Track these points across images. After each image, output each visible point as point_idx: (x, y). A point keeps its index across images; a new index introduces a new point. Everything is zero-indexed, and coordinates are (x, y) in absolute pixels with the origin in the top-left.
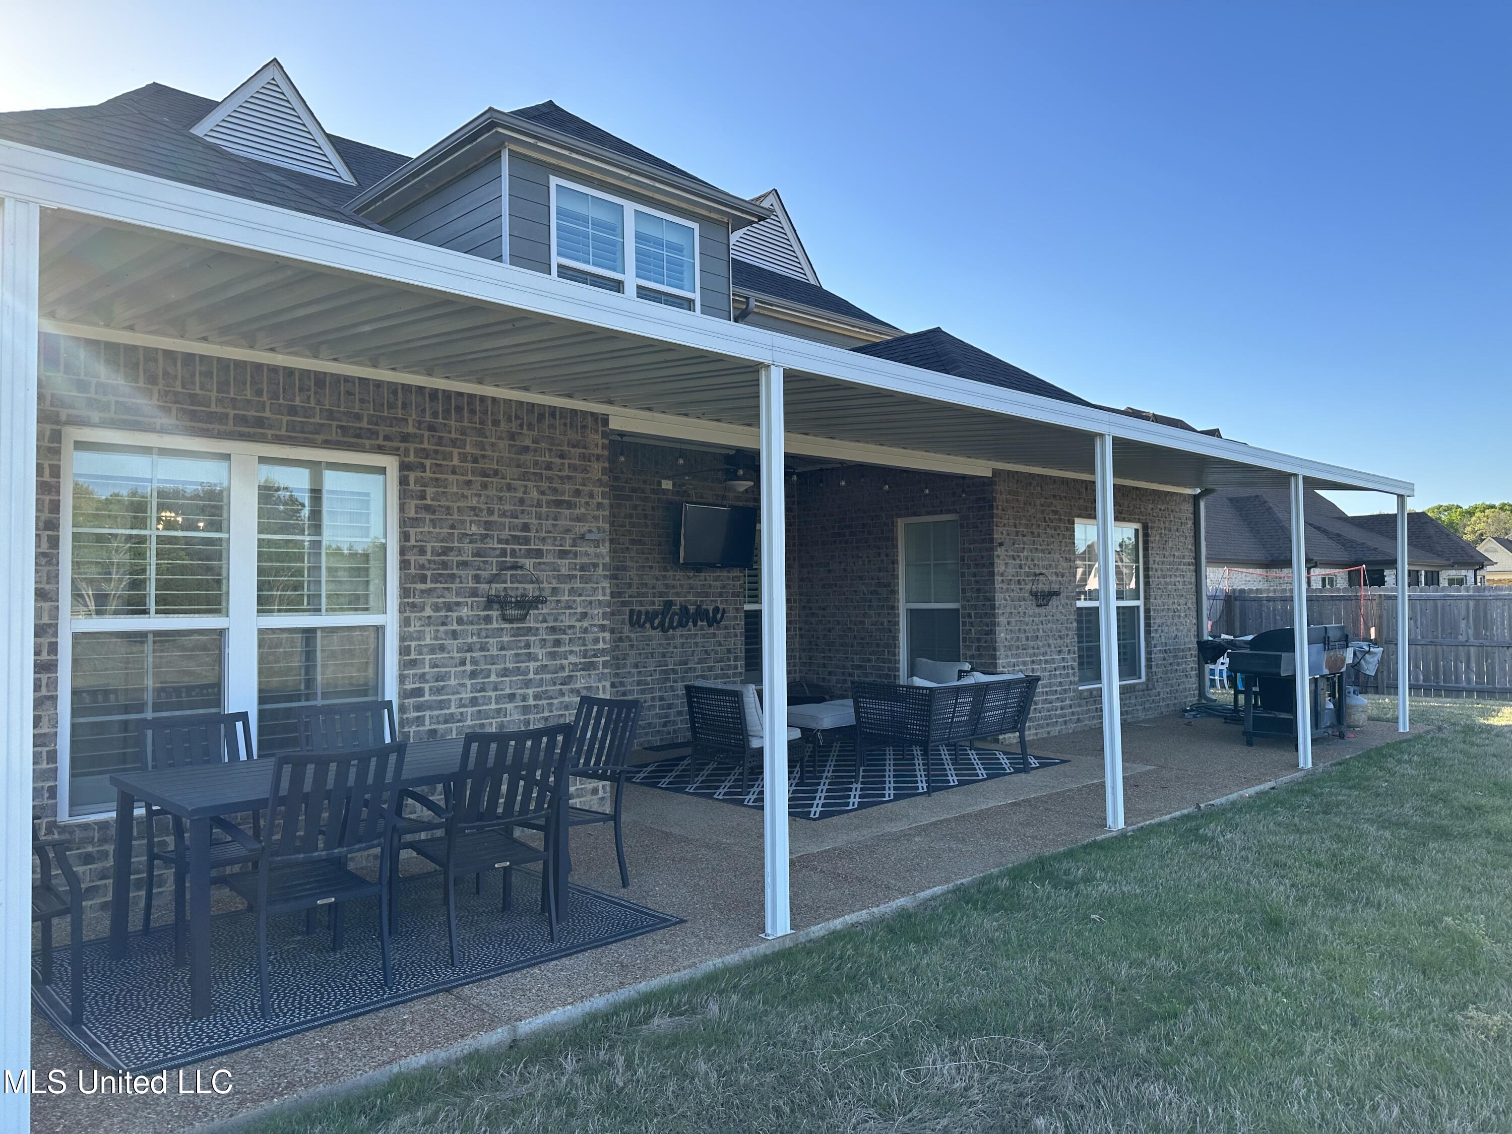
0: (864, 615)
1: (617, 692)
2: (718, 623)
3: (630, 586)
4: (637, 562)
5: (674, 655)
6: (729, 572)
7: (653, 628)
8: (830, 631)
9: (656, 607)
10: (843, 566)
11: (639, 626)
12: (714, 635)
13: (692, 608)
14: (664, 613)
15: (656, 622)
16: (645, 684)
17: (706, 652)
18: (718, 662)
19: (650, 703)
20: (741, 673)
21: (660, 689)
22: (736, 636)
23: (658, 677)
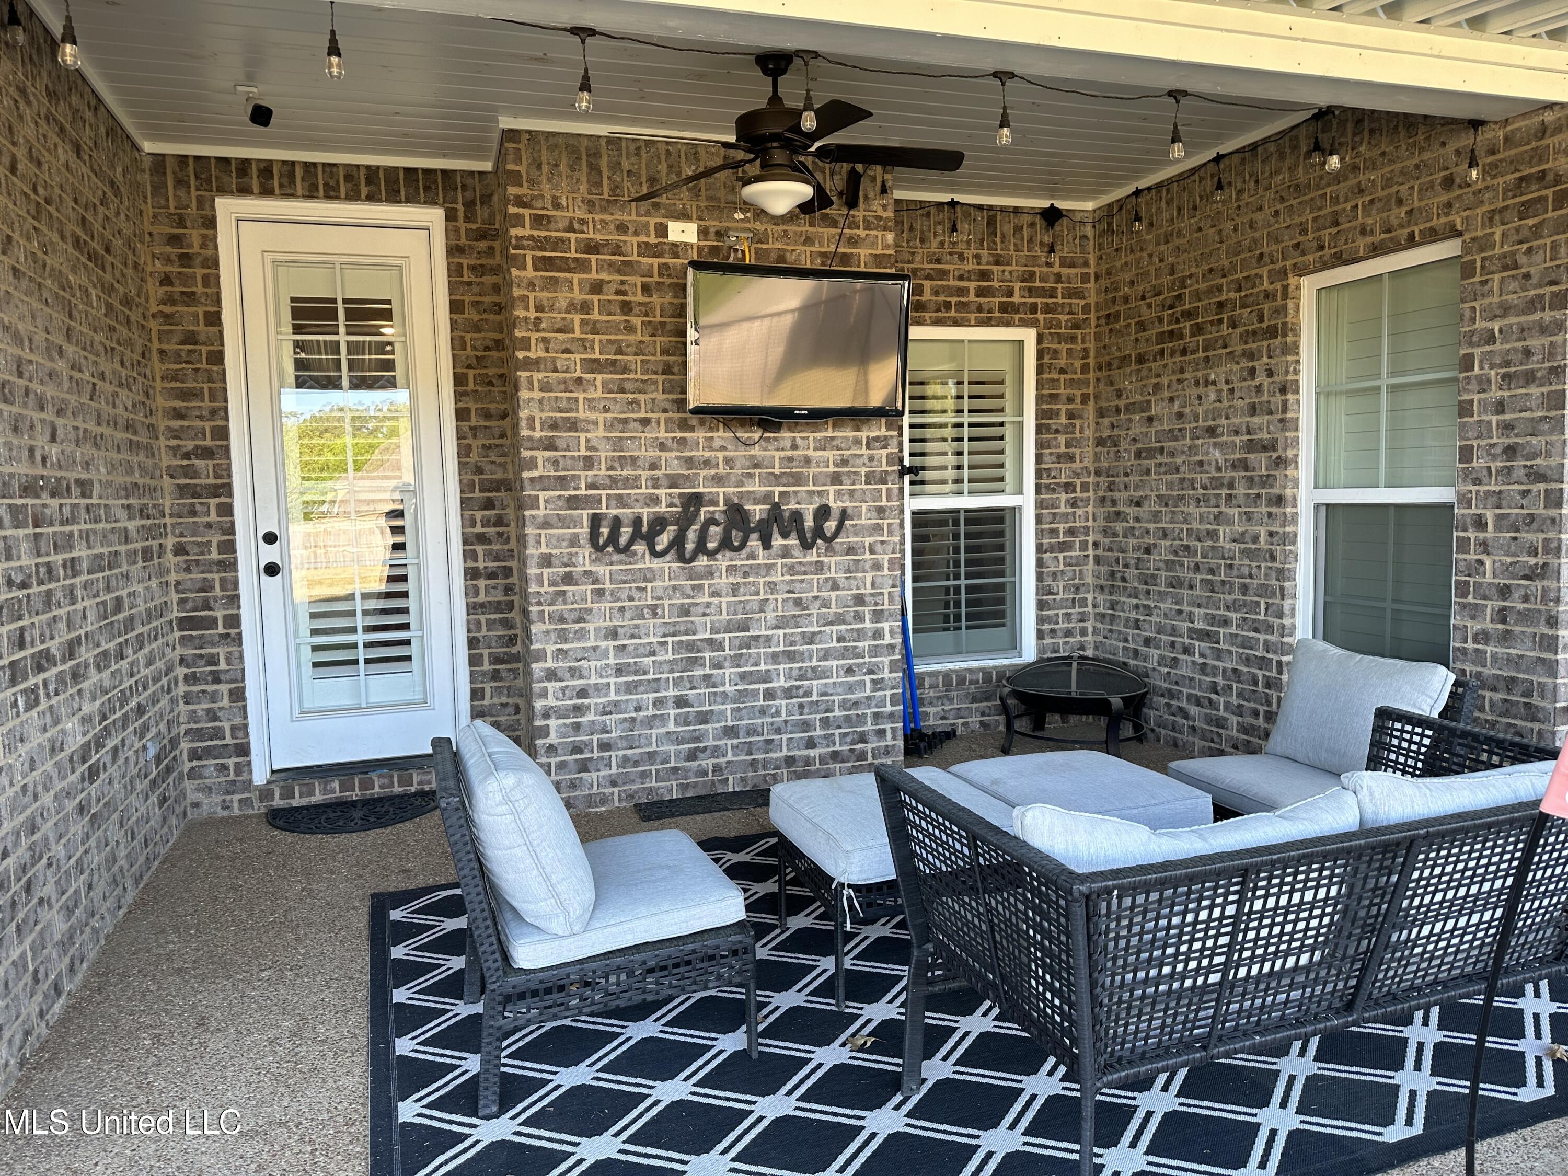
0: (1218, 518)
1: (563, 690)
2: (829, 540)
3: (589, 463)
4: (606, 410)
5: (712, 610)
6: (858, 430)
7: (655, 554)
8: (1148, 551)
9: (663, 508)
10: (1176, 406)
11: (618, 550)
12: (819, 567)
13: (758, 511)
14: (684, 521)
15: (663, 540)
16: (636, 673)
17: (798, 602)
18: (831, 623)
19: (651, 712)
20: (891, 647)
21: (676, 682)
22: (877, 566)
23: (670, 656)
